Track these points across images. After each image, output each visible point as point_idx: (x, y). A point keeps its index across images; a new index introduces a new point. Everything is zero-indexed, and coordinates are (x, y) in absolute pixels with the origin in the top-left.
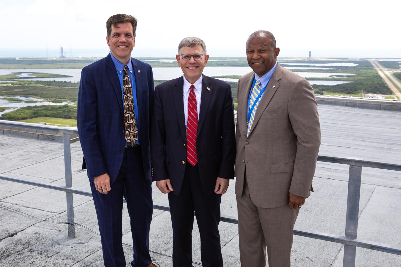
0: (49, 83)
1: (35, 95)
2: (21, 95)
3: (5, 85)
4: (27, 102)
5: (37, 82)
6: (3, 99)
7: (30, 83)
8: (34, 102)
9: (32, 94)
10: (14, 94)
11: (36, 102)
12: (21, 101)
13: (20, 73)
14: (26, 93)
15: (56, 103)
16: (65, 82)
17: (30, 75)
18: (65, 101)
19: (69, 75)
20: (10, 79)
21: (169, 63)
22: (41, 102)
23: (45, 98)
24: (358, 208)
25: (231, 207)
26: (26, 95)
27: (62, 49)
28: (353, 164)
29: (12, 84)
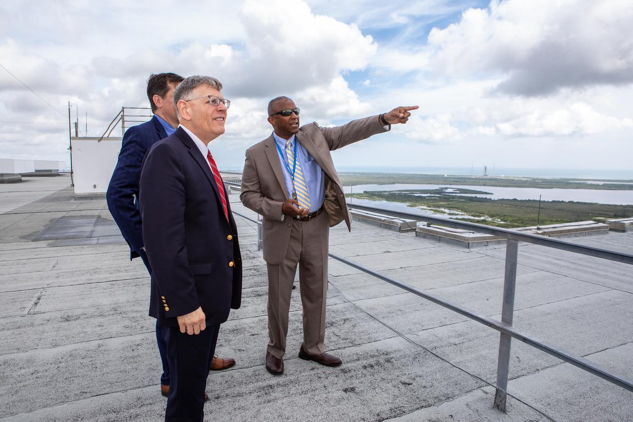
0: (471, 199)
1: (457, 208)
2: (445, 207)
3: (433, 198)
4: (449, 214)
5: (460, 197)
6: (430, 210)
7: (454, 197)
8: (455, 215)
9: (455, 208)
10: (439, 207)
11: (457, 215)
12: (444, 213)
13: (447, 188)
14: (449, 206)
15: (475, 216)
16: (486, 198)
17: (455, 190)
18: (484, 216)
20: (437, 193)
21: (598, 185)
22: (462, 215)
23: (465, 211)
24: (514, 290)
25: (488, 300)
26: (450, 208)
27: (486, 168)
29: (438, 197)
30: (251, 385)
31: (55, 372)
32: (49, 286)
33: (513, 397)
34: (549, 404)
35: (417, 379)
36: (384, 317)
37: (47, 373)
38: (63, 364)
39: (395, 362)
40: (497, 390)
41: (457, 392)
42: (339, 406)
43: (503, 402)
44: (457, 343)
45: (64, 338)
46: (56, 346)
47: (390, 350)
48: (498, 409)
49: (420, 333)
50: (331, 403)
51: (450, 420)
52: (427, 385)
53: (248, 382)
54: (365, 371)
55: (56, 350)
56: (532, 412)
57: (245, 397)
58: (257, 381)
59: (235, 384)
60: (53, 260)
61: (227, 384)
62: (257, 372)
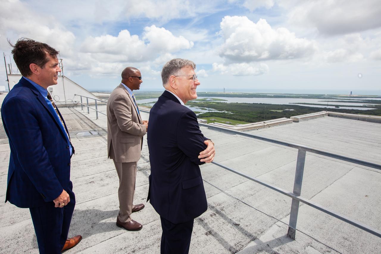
0: (218, 103)
1: (212, 107)
2: (207, 107)
3: (201, 103)
4: (209, 110)
5: (213, 102)
6: (200, 108)
7: (210, 102)
9: (211, 107)
10: (204, 107)
11: (212, 110)
12: (206, 110)
13: (207, 98)
14: (208, 106)
15: (220, 111)
16: (224, 103)
17: (211, 99)
20: (203, 101)
21: (271, 96)
23: (215, 109)
24: (302, 177)
26: (209, 107)
27: (224, 89)
28: (300, 149)
29: (204, 102)
30: (152, 238)
31: (16, 246)
32: (3, 174)
34: (312, 230)
35: (241, 220)
36: (210, 180)
37: (9, 249)
38: (21, 239)
39: (226, 210)
40: (289, 228)
41: (265, 228)
42: (207, 247)
43: (293, 234)
44: (252, 194)
45: (19, 215)
46: (13, 223)
47: (220, 202)
48: (290, 237)
49: (232, 189)
50: (202, 245)
51: (268, 248)
52: (248, 224)
53: (149, 235)
54: (212, 219)
55: (14, 227)
56: (307, 237)
57: (150, 248)
58: (155, 234)
59: (141, 238)
60: (4, 153)
61: (137, 239)
62: (153, 227)
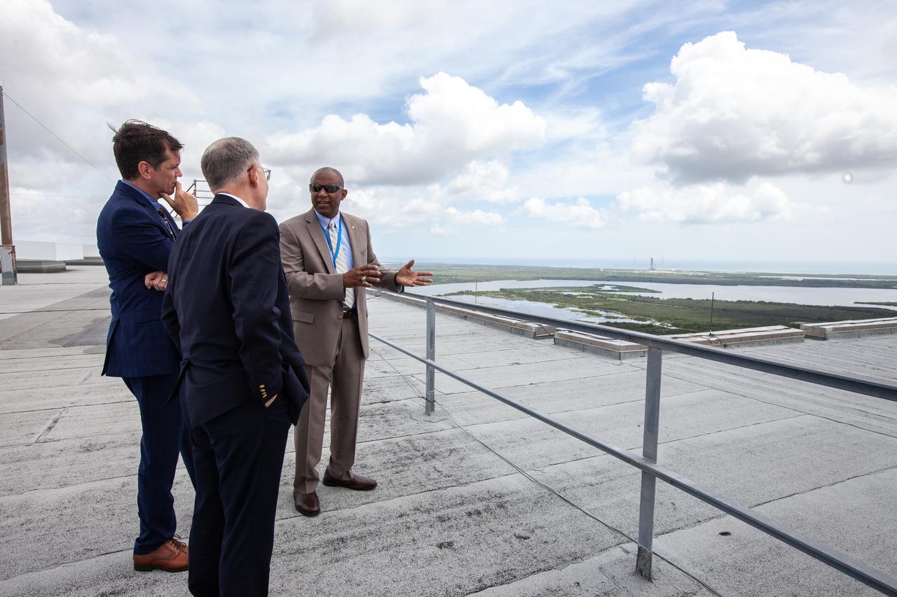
0: (634, 299)
1: (617, 310)
2: (601, 308)
3: (586, 297)
4: (607, 317)
5: (620, 296)
6: (582, 312)
7: (612, 296)
8: (614, 318)
9: (613, 309)
10: (594, 308)
11: (617, 318)
12: (600, 315)
13: (603, 285)
14: (606, 307)
15: (639, 321)
16: (652, 297)
17: (614, 288)
18: (650, 320)
19: (658, 290)
20: (592, 291)
21: (797, 281)
22: (622, 318)
23: (626, 314)
24: (658, 415)
25: (639, 426)
26: (606, 310)
27: (652, 260)
29: (593, 296)
30: (318, 538)
31: (56, 520)
32: (73, 405)
33: (663, 559)
35: (537, 531)
36: (501, 448)
37: (43, 523)
38: (69, 510)
39: (509, 507)
40: (640, 549)
41: (588, 551)
42: (430, 568)
43: (647, 566)
44: (593, 482)
45: (78, 474)
46: (65, 485)
47: (505, 491)
48: (642, 575)
49: (546, 469)
50: (420, 563)
51: (575, 589)
52: (550, 539)
53: (314, 533)
54: (469, 520)
55: (63, 490)
57: (306, 554)
58: (326, 532)
59: (295, 536)
60: (86, 370)
61: (286, 536)
62: (327, 520)
